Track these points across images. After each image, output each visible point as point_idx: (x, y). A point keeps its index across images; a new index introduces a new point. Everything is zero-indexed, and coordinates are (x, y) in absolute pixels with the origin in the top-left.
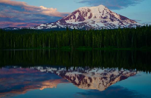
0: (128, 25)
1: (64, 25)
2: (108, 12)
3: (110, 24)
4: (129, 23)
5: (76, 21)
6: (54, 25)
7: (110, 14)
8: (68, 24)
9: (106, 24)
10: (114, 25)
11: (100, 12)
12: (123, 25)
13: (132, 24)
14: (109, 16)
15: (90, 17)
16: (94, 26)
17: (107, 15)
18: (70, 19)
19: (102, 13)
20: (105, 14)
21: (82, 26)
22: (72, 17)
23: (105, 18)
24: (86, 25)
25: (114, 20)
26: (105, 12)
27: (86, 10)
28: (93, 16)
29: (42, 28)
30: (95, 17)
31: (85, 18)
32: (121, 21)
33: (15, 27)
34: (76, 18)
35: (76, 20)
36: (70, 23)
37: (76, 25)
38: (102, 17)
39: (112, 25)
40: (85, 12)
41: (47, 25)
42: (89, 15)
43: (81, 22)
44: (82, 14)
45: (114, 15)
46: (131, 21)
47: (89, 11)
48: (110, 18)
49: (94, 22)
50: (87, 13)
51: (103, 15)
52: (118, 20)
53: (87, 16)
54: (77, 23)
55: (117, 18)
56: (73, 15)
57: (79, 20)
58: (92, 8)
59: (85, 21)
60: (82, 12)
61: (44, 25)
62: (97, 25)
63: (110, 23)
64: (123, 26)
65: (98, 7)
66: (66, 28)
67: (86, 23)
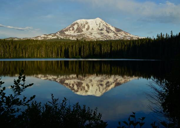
0: (123, 36)
1: (64, 36)
2: (104, 25)
3: (106, 36)
4: (123, 34)
5: (74, 33)
6: (54, 36)
7: (106, 27)
8: (68, 35)
9: (102, 35)
10: (109, 36)
11: (97, 25)
12: (118, 36)
13: (126, 35)
14: (105, 29)
15: (88, 29)
16: (92, 38)
17: (103, 27)
18: (69, 30)
19: (99, 26)
20: (101, 26)
21: (80, 37)
22: (71, 29)
23: (101, 30)
24: (84, 36)
25: (110, 32)
26: (102, 25)
27: (84, 23)
28: (91, 28)
29: (43, 38)
30: (93, 29)
31: (83, 29)
32: (116, 33)
33: (16, 38)
34: (75, 30)
35: (74, 31)
36: (69, 34)
37: (75, 36)
38: (98, 29)
39: (108, 36)
40: (83, 24)
41: (47, 36)
42: (86, 27)
43: (79, 34)
44: (80, 26)
45: (110, 28)
46: (125, 33)
47: (87, 23)
48: (106, 30)
49: (92, 33)
50: (84, 26)
51: (99, 27)
52: (114, 32)
53: (84, 28)
54: (76, 34)
55: (112, 30)
56: (72, 27)
57: (77, 31)
58: (89, 21)
59: (83, 33)
60: (80, 24)
61: (45, 36)
62: (94, 36)
63: (106, 34)
64: (118, 38)
65: (95, 20)
66: (65, 38)
67: (84, 35)
